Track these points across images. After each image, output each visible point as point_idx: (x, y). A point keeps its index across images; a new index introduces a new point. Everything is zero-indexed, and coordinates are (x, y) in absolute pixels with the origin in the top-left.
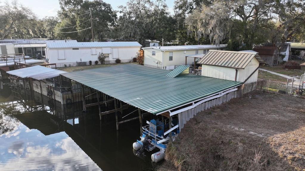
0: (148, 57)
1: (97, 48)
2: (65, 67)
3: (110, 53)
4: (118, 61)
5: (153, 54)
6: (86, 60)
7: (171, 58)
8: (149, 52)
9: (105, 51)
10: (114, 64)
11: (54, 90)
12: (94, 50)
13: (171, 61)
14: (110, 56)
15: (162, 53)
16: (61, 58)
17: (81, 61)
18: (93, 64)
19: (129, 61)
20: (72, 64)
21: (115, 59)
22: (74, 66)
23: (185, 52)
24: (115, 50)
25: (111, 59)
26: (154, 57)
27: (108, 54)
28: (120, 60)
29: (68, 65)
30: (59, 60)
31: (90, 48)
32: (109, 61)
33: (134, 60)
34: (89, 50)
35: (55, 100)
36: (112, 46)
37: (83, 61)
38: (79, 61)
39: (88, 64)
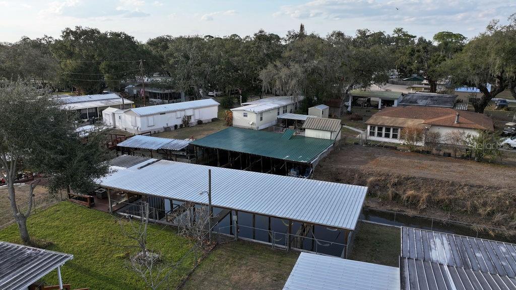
0: (237, 118)
1: (181, 110)
3: (193, 114)
4: (200, 122)
6: (172, 124)
7: (261, 119)
8: (239, 113)
9: (189, 113)
12: (178, 113)
14: (192, 118)
16: (151, 125)
18: (178, 127)
20: (160, 131)
21: (197, 121)
22: (162, 131)
24: (197, 111)
25: (193, 121)
26: (246, 118)
27: (191, 116)
28: (202, 121)
29: (157, 132)
30: (149, 127)
31: (175, 111)
32: (192, 123)
33: (212, 121)
34: (174, 114)
36: (193, 106)
37: (169, 125)
38: (166, 126)
39: (173, 129)
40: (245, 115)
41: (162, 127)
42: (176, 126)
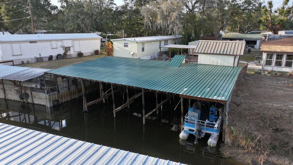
0: (118, 48)
1: (57, 40)
2: (22, 64)
3: (71, 46)
4: (80, 55)
5: (125, 46)
6: (45, 54)
7: (143, 50)
8: (120, 43)
9: (67, 44)
10: (76, 58)
11: (32, 92)
12: (54, 43)
13: (143, 52)
14: (71, 49)
15: (136, 44)
16: (17, 54)
17: (40, 56)
18: (54, 59)
19: (91, 54)
20: (30, 61)
21: (77, 53)
22: (32, 62)
23: (153, 43)
24: (76, 43)
25: (72, 52)
26: (126, 48)
27: (69, 47)
28: (83, 53)
29: (25, 62)
30: (14, 56)
31: (50, 41)
32: (71, 55)
33: (95, 53)
34: (49, 43)
35: (34, 104)
36: (73, 38)
37: (43, 55)
38: (38, 56)
39: (47, 59)
40: (126, 46)
41: (33, 57)
42: (51, 58)
